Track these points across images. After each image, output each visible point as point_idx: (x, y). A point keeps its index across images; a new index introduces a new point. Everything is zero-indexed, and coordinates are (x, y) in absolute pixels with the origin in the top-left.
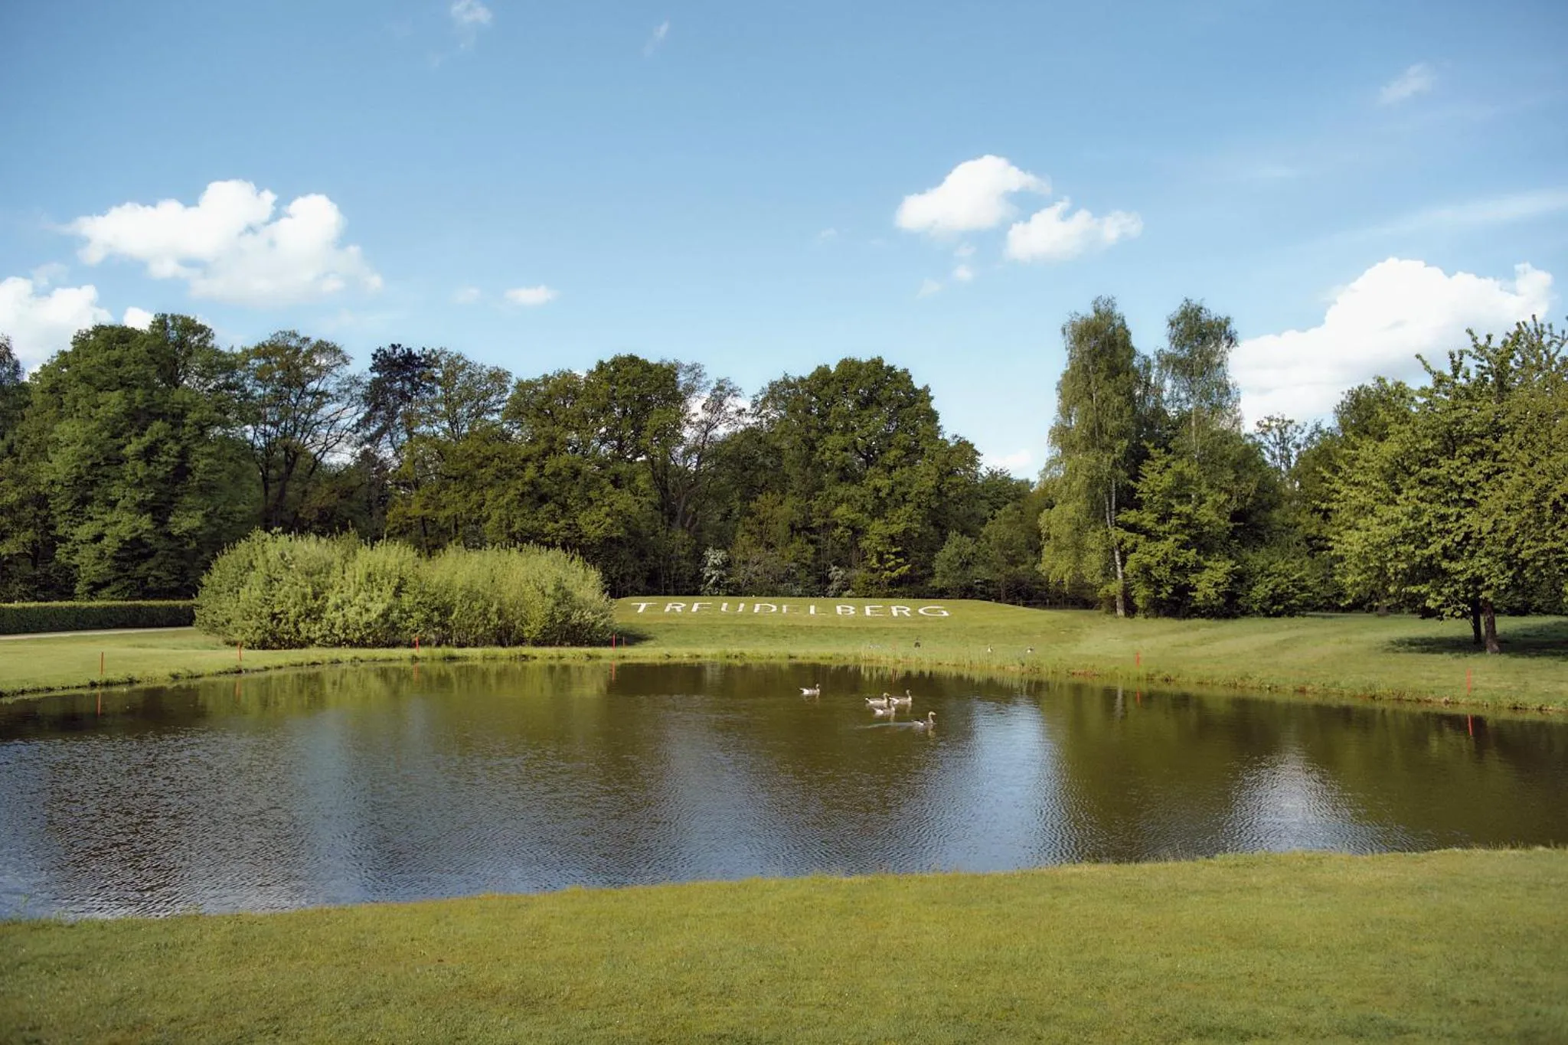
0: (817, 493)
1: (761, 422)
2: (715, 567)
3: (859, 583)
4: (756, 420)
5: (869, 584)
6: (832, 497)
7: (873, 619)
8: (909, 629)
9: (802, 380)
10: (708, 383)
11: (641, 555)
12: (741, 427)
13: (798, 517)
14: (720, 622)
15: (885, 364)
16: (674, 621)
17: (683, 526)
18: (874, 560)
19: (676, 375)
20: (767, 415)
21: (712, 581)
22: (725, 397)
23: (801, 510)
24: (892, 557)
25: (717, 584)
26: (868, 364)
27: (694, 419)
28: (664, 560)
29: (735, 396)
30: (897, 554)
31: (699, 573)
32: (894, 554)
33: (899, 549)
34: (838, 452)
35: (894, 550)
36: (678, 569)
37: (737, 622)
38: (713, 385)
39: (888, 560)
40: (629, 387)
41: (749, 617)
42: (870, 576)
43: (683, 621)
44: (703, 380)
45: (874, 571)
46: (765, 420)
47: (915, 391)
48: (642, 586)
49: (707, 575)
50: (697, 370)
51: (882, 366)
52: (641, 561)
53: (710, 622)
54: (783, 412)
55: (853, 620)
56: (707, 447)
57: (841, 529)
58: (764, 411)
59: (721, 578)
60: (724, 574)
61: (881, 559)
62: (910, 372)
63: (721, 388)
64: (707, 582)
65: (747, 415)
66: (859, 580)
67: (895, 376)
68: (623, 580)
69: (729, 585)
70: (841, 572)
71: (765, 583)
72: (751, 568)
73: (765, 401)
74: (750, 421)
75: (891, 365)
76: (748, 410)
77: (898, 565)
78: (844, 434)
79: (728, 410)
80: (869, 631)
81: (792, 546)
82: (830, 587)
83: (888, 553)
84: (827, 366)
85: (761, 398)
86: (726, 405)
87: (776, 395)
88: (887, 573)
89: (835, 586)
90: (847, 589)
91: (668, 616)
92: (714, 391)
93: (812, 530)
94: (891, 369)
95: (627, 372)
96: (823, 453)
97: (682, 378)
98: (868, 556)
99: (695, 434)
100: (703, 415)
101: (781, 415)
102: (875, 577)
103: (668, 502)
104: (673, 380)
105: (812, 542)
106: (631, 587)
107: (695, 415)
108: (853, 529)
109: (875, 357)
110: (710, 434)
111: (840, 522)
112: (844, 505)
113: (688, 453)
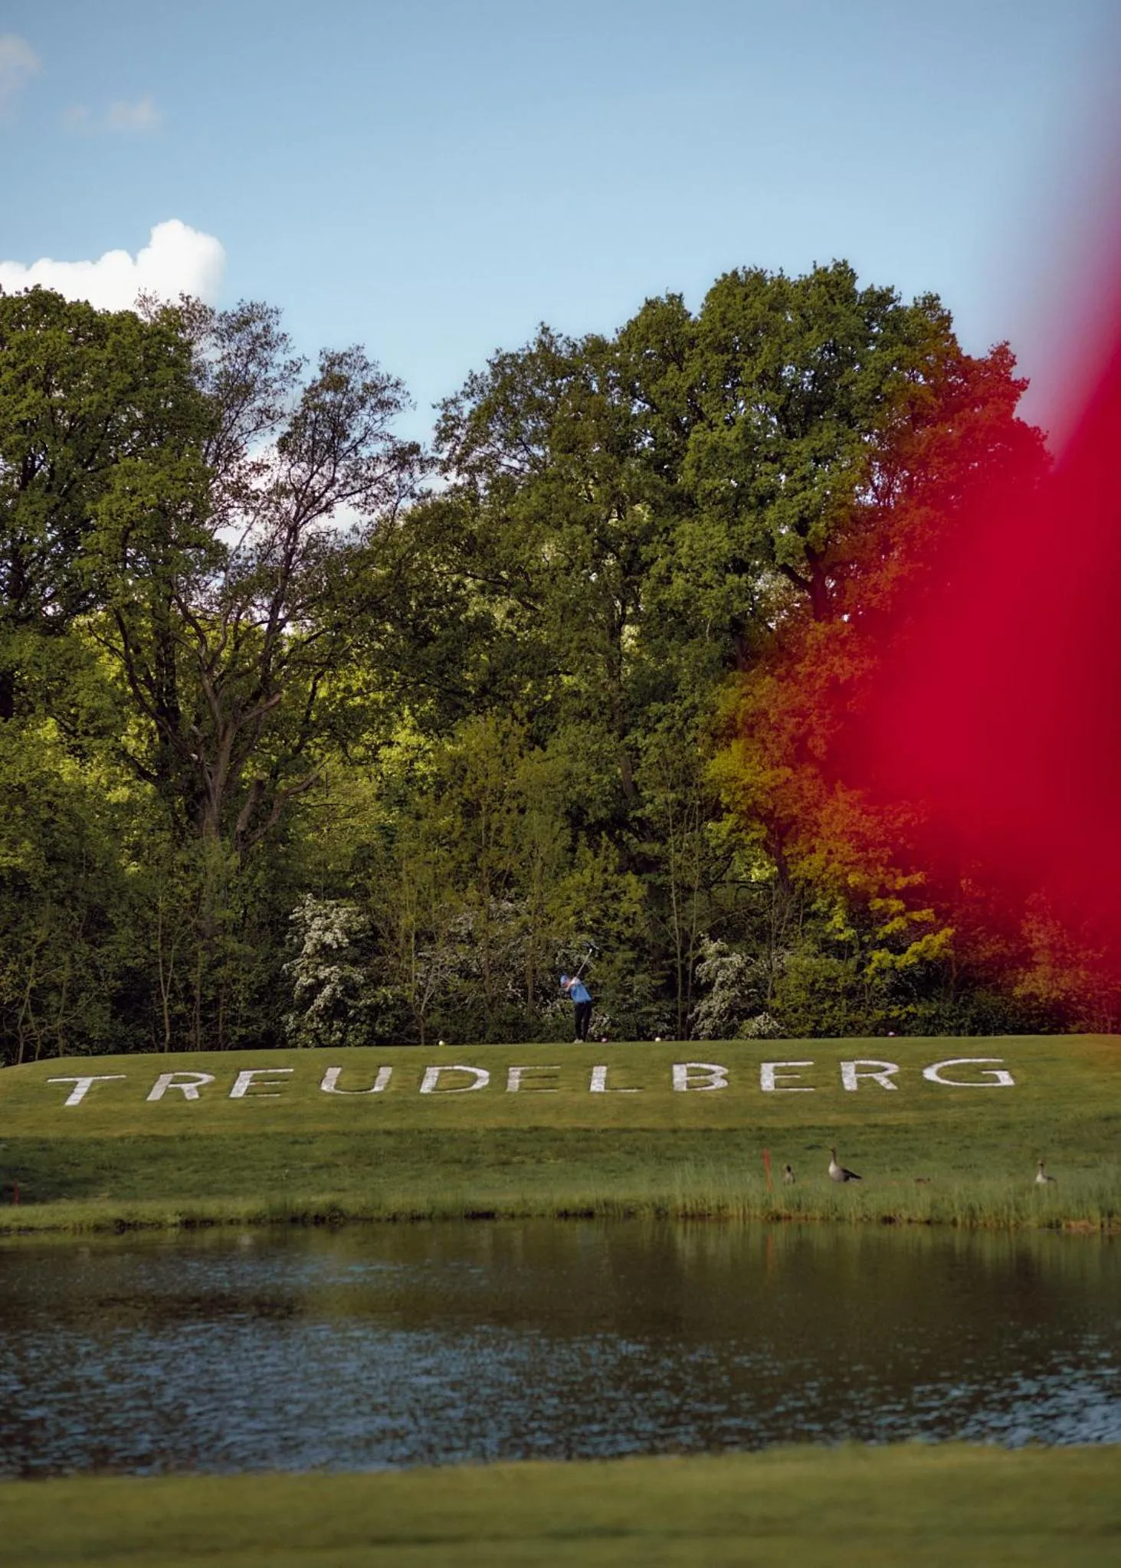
0: (656, 707)
1: (472, 483)
2: (325, 953)
3: (791, 991)
4: (454, 478)
5: (820, 991)
6: (700, 719)
7: (779, 1102)
8: (887, 1128)
9: (596, 347)
10: (295, 367)
11: (97, 925)
12: (407, 504)
13: (595, 786)
14: (309, 1127)
15: (860, 286)
16: (172, 1129)
17: (223, 829)
18: (838, 919)
19: (186, 348)
20: (488, 464)
21: (319, 1002)
22: (350, 412)
23: (600, 762)
24: (897, 905)
25: (336, 1010)
26: (805, 285)
27: (259, 483)
28: (166, 942)
29: (384, 405)
30: (912, 898)
31: (277, 978)
32: (900, 895)
33: (918, 878)
34: (707, 576)
35: (901, 882)
36: (213, 966)
37: (368, 1123)
38: (311, 374)
39: (884, 917)
40: (33, 395)
41: (403, 1106)
42: (832, 965)
43: (202, 1128)
44: (279, 357)
45: (841, 950)
46: (482, 481)
47: (965, 367)
48: (98, 1020)
49: (305, 980)
50: (257, 328)
51: (850, 296)
52: (96, 944)
53: (281, 1127)
54: (538, 452)
55: (720, 1105)
56: (299, 570)
57: (729, 821)
58: (479, 452)
59: (351, 990)
60: (358, 976)
61: (861, 916)
62: (945, 304)
63: (336, 383)
64: (306, 1003)
65: (426, 464)
66: (793, 979)
67: (897, 321)
68: (38, 1009)
69: (375, 1011)
70: (736, 959)
71: (493, 1003)
72: (446, 955)
73: (484, 415)
74: (437, 484)
75: (880, 284)
76: (427, 450)
77: (919, 929)
78: (732, 517)
79: (364, 452)
80: (764, 1137)
81: (571, 881)
82: (703, 1007)
83: (884, 893)
84: (676, 300)
85: (468, 406)
86: (356, 434)
87: (517, 400)
88: (881, 957)
89: (716, 1002)
90: (753, 1013)
91: (160, 1112)
92: (313, 392)
93: (644, 829)
94: (882, 298)
95: (26, 346)
96: (666, 581)
97: (209, 352)
98: (819, 905)
99: (262, 531)
100: (281, 471)
101: (535, 462)
102: (840, 969)
103: (182, 752)
104: (174, 363)
105: (642, 865)
106: (68, 1029)
107: (259, 468)
108: (767, 818)
109: (826, 262)
110: (308, 529)
111: (725, 799)
112: (737, 746)
113: (238, 594)
